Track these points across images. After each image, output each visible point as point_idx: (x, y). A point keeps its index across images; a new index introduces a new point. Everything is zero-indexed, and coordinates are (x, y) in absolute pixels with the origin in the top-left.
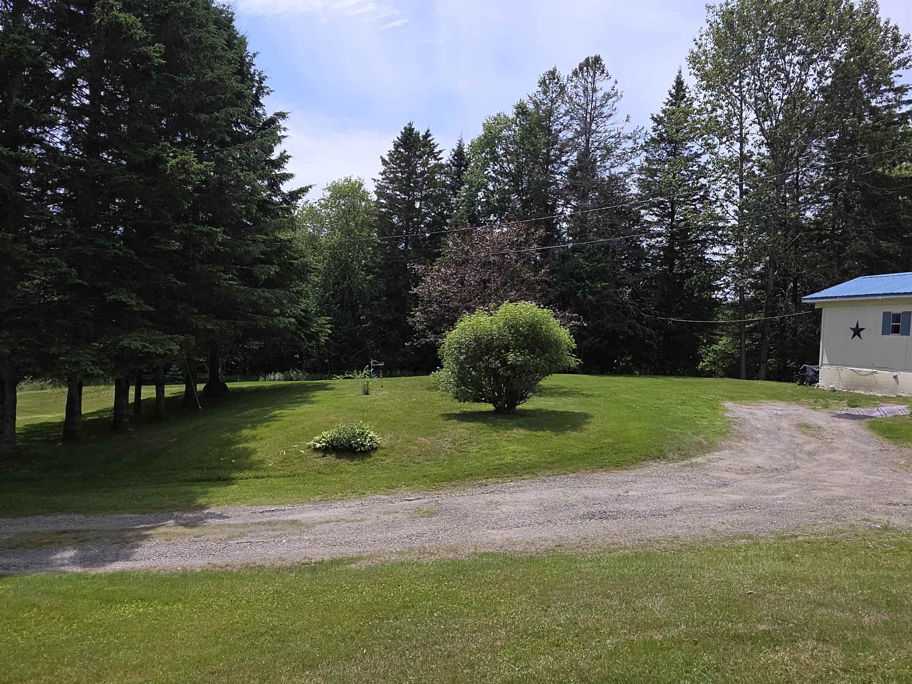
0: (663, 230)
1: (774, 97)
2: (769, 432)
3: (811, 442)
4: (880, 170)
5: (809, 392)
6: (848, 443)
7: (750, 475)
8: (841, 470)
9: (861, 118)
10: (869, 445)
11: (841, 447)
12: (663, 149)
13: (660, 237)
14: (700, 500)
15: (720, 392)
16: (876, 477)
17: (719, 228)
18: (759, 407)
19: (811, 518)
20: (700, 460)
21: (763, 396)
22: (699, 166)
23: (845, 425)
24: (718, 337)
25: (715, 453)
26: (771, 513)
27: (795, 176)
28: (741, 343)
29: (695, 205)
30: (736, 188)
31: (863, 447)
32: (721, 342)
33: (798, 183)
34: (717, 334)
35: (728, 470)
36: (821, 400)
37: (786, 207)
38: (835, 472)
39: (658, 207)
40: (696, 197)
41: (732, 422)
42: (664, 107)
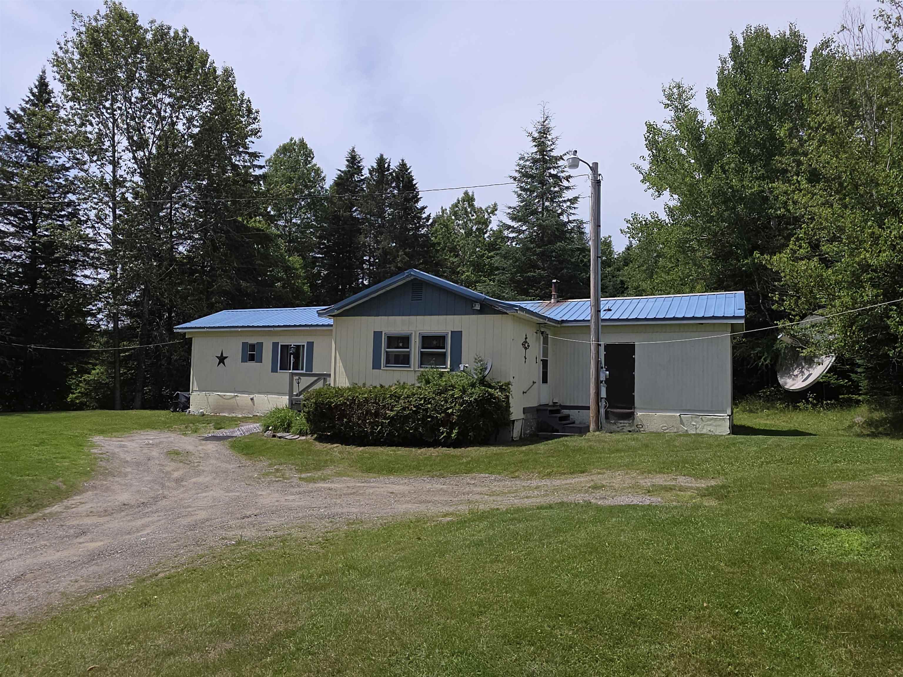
0: (21, 243)
1: (147, 129)
2: (138, 464)
3: (179, 468)
4: (240, 219)
5: (181, 418)
6: (213, 464)
7: (115, 515)
8: (205, 492)
9: (225, 172)
10: (230, 463)
11: (207, 469)
12: (22, 151)
13: (18, 251)
14: (49, 558)
15: (89, 427)
16: (234, 494)
17: (91, 250)
18: (130, 439)
19: (172, 549)
20: (56, 508)
21: (136, 426)
22: (66, 180)
23: (211, 447)
24: (90, 366)
25: (75, 498)
26: (133, 555)
27: (169, 211)
28: (115, 373)
29: (62, 222)
30: (108, 211)
31: (224, 465)
32: (93, 372)
33: (171, 217)
34: (91, 363)
35: (90, 514)
36: (191, 425)
37: (159, 238)
38: (199, 495)
39: (15, 216)
40: (63, 213)
41: (99, 458)
42: (24, 105)
